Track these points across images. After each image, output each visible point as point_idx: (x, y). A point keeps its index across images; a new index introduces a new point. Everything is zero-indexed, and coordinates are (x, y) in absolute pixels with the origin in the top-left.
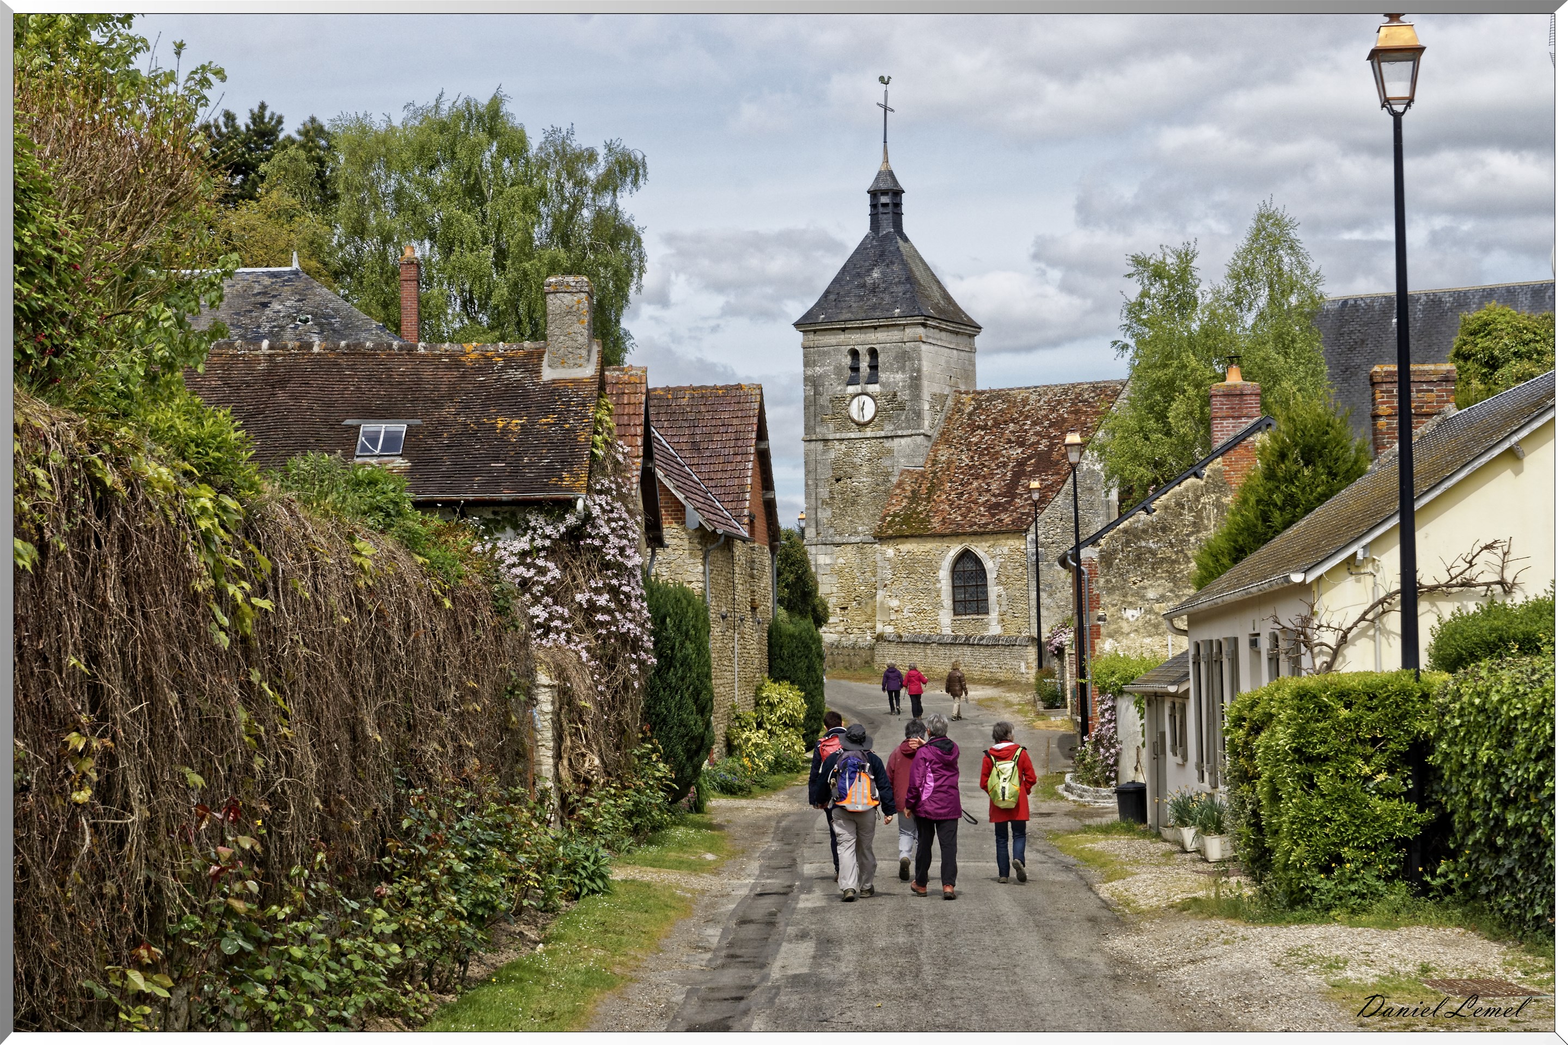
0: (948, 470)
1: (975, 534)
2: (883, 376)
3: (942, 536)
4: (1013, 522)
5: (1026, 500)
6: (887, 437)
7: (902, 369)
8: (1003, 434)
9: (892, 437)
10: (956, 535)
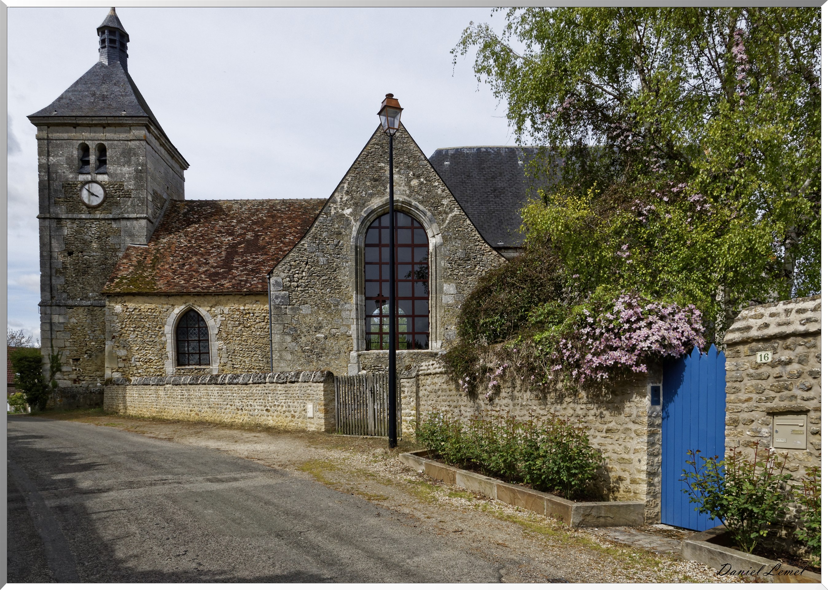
0: (169, 248)
1: (198, 294)
2: (111, 168)
3: (168, 295)
4: (233, 286)
5: (242, 271)
6: (114, 219)
7: (128, 163)
8: (214, 227)
9: (119, 219)
10: (181, 294)
